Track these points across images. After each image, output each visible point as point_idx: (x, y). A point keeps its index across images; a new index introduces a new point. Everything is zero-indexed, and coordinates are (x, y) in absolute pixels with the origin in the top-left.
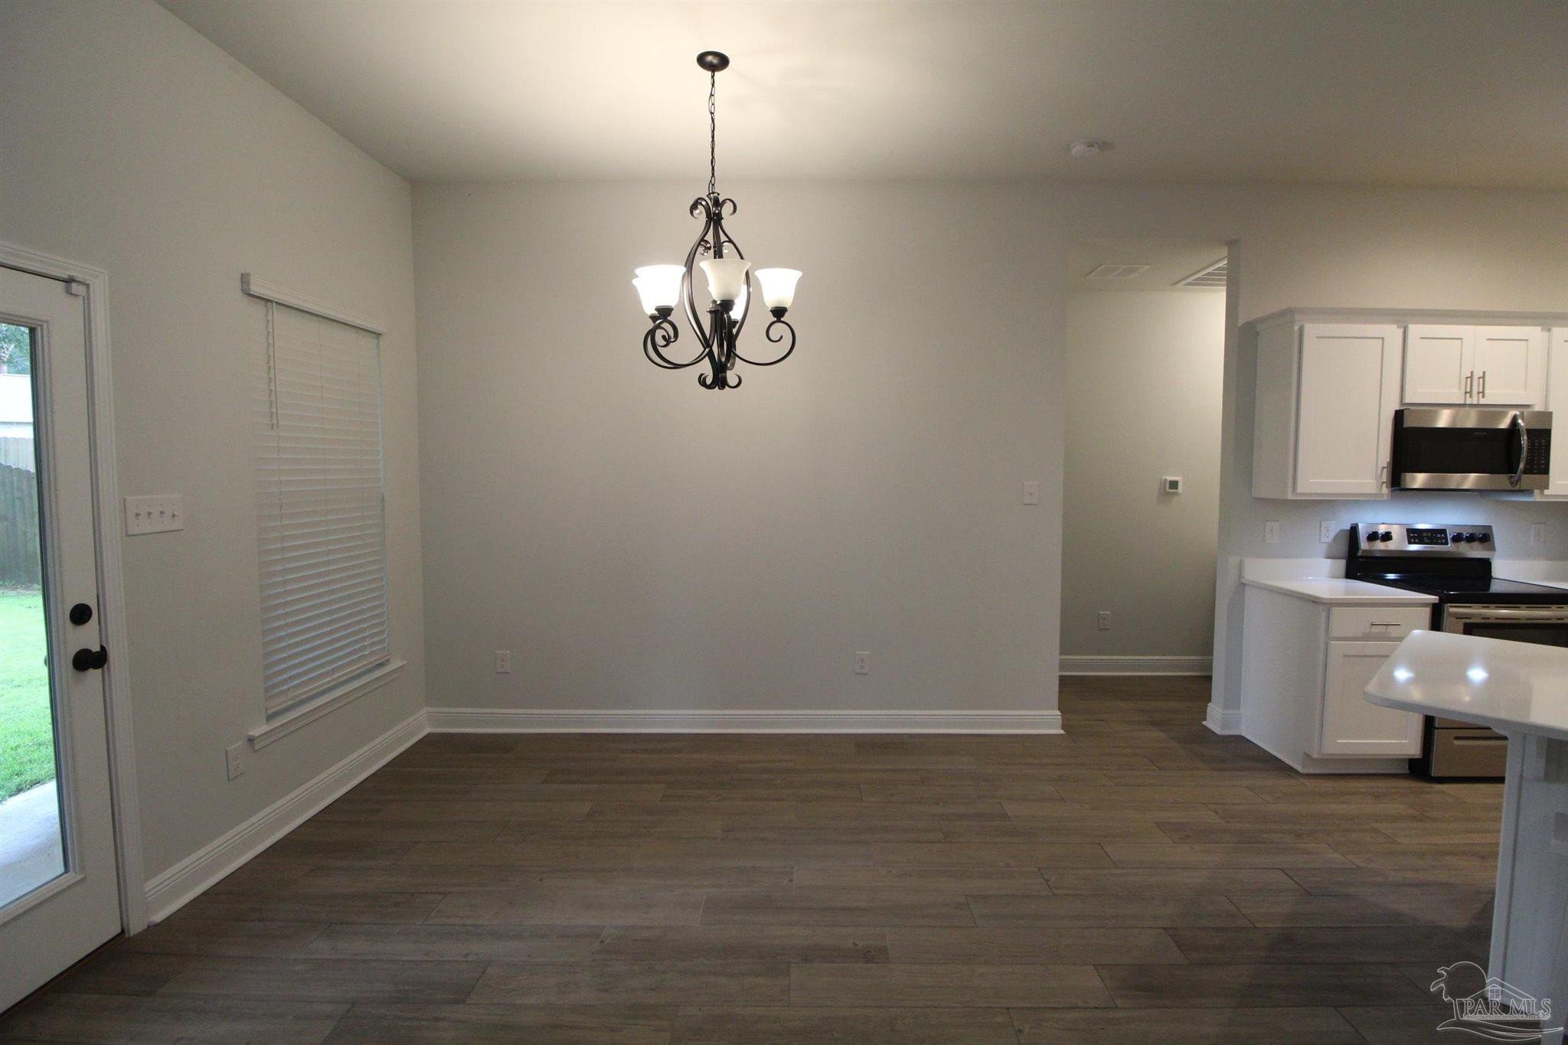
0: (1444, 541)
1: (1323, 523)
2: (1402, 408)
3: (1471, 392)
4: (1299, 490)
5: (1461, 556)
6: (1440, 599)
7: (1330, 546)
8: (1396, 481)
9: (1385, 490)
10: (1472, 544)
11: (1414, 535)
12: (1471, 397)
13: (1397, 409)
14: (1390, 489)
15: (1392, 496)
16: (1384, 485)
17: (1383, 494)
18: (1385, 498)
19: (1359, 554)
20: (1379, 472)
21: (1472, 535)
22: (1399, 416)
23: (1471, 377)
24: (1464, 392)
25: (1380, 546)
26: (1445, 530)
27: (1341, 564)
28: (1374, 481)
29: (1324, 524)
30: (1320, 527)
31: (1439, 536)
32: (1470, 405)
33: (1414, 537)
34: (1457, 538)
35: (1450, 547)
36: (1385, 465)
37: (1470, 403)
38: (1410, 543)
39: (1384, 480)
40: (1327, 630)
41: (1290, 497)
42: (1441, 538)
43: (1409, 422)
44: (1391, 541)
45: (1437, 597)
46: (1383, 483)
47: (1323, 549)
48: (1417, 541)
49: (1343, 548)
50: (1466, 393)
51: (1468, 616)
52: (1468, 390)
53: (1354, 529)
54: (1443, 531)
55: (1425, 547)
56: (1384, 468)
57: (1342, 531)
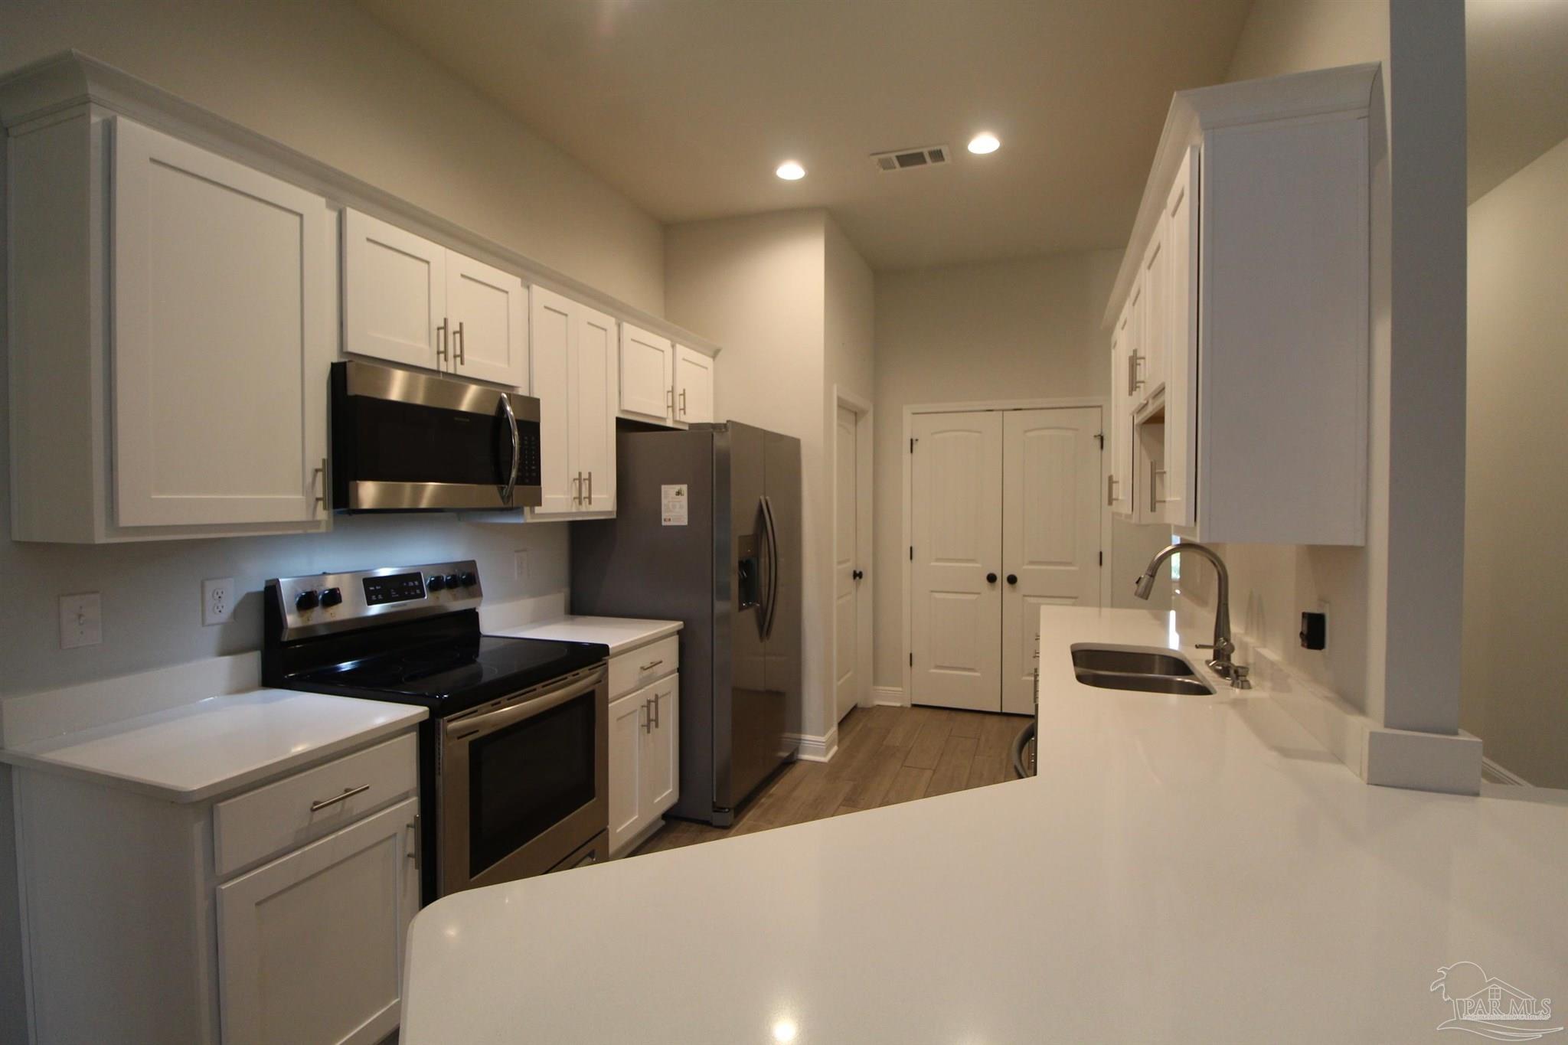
0: (418, 591)
1: (207, 583)
2: (343, 360)
3: (445, 352)
4: (126, 519)
5: (444, 612)
6: (431, 712)
7: (226, 627)
8: (341, 499)
9: (322, 514)
10: (455, 590)
11: (376, 588)
12: (446, 359)
13: (335, 360)
14: (331, 510)
15: (335, 522)
16: (321, 504)
17: (319, 522)
18: (323, 529)
19: (286, 638)
20: (309, 479)
21: (454, 577)
22: (338, 374)
23: (445, 328)
24: (436, 352)
25: (320, 616)
26: (419, 574)
27: (252, 662)
28: (300, 497)
29: (210, 586)
30: (203, 593)
31: (411, 584)
32: (443, 373)
33: (376, 592)
34: (436, 585)
35: (428, 600)
36: (320, 466)
37: (445, 370)
38: (370, 602)
39: (320, 494)
40: (212, 859)
41: (101, 537)
42: (414, 588)
43: (356, 387)
44: (340, 605)
45: (426, 708)
46: (318, 499)
47: (211, 636)
48: (380, 597)
49: (252, 628)
50: (439, 353)
51: (472, 730)
52: (442, 349)
53: (272, 591)
54: (416, 576)
55: (393, 606)
56: (317, 471)
57: (249, 596)
